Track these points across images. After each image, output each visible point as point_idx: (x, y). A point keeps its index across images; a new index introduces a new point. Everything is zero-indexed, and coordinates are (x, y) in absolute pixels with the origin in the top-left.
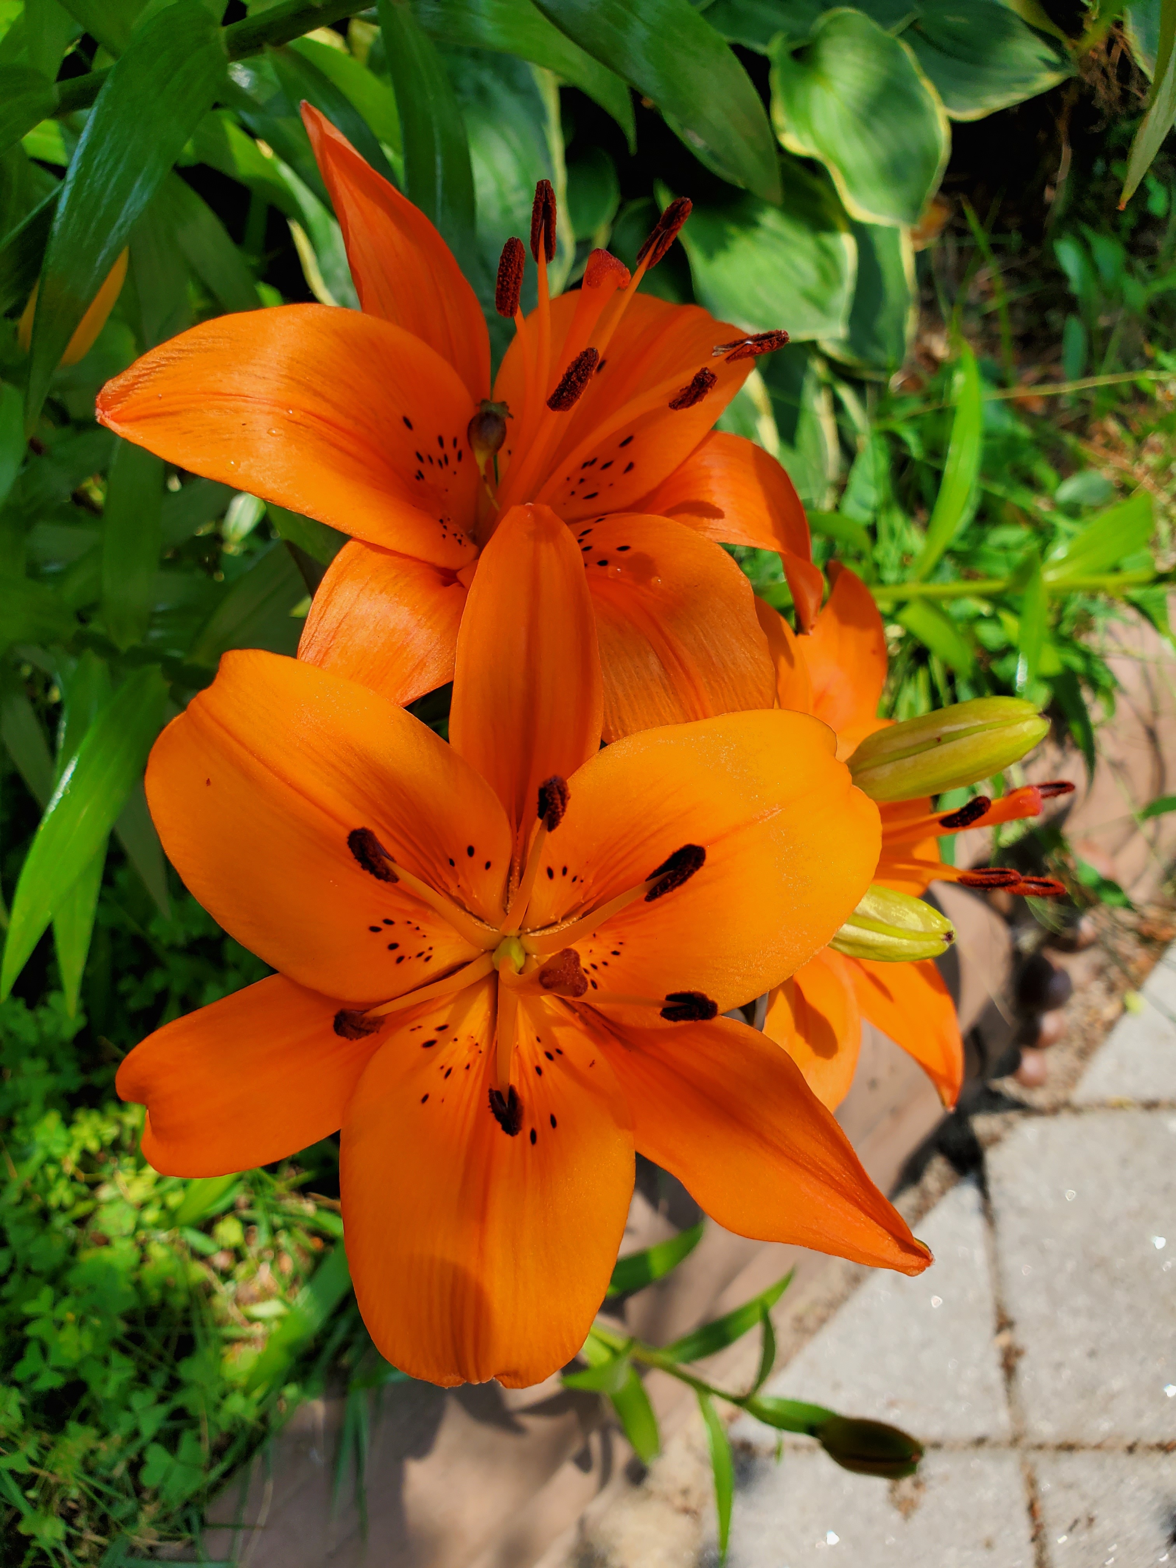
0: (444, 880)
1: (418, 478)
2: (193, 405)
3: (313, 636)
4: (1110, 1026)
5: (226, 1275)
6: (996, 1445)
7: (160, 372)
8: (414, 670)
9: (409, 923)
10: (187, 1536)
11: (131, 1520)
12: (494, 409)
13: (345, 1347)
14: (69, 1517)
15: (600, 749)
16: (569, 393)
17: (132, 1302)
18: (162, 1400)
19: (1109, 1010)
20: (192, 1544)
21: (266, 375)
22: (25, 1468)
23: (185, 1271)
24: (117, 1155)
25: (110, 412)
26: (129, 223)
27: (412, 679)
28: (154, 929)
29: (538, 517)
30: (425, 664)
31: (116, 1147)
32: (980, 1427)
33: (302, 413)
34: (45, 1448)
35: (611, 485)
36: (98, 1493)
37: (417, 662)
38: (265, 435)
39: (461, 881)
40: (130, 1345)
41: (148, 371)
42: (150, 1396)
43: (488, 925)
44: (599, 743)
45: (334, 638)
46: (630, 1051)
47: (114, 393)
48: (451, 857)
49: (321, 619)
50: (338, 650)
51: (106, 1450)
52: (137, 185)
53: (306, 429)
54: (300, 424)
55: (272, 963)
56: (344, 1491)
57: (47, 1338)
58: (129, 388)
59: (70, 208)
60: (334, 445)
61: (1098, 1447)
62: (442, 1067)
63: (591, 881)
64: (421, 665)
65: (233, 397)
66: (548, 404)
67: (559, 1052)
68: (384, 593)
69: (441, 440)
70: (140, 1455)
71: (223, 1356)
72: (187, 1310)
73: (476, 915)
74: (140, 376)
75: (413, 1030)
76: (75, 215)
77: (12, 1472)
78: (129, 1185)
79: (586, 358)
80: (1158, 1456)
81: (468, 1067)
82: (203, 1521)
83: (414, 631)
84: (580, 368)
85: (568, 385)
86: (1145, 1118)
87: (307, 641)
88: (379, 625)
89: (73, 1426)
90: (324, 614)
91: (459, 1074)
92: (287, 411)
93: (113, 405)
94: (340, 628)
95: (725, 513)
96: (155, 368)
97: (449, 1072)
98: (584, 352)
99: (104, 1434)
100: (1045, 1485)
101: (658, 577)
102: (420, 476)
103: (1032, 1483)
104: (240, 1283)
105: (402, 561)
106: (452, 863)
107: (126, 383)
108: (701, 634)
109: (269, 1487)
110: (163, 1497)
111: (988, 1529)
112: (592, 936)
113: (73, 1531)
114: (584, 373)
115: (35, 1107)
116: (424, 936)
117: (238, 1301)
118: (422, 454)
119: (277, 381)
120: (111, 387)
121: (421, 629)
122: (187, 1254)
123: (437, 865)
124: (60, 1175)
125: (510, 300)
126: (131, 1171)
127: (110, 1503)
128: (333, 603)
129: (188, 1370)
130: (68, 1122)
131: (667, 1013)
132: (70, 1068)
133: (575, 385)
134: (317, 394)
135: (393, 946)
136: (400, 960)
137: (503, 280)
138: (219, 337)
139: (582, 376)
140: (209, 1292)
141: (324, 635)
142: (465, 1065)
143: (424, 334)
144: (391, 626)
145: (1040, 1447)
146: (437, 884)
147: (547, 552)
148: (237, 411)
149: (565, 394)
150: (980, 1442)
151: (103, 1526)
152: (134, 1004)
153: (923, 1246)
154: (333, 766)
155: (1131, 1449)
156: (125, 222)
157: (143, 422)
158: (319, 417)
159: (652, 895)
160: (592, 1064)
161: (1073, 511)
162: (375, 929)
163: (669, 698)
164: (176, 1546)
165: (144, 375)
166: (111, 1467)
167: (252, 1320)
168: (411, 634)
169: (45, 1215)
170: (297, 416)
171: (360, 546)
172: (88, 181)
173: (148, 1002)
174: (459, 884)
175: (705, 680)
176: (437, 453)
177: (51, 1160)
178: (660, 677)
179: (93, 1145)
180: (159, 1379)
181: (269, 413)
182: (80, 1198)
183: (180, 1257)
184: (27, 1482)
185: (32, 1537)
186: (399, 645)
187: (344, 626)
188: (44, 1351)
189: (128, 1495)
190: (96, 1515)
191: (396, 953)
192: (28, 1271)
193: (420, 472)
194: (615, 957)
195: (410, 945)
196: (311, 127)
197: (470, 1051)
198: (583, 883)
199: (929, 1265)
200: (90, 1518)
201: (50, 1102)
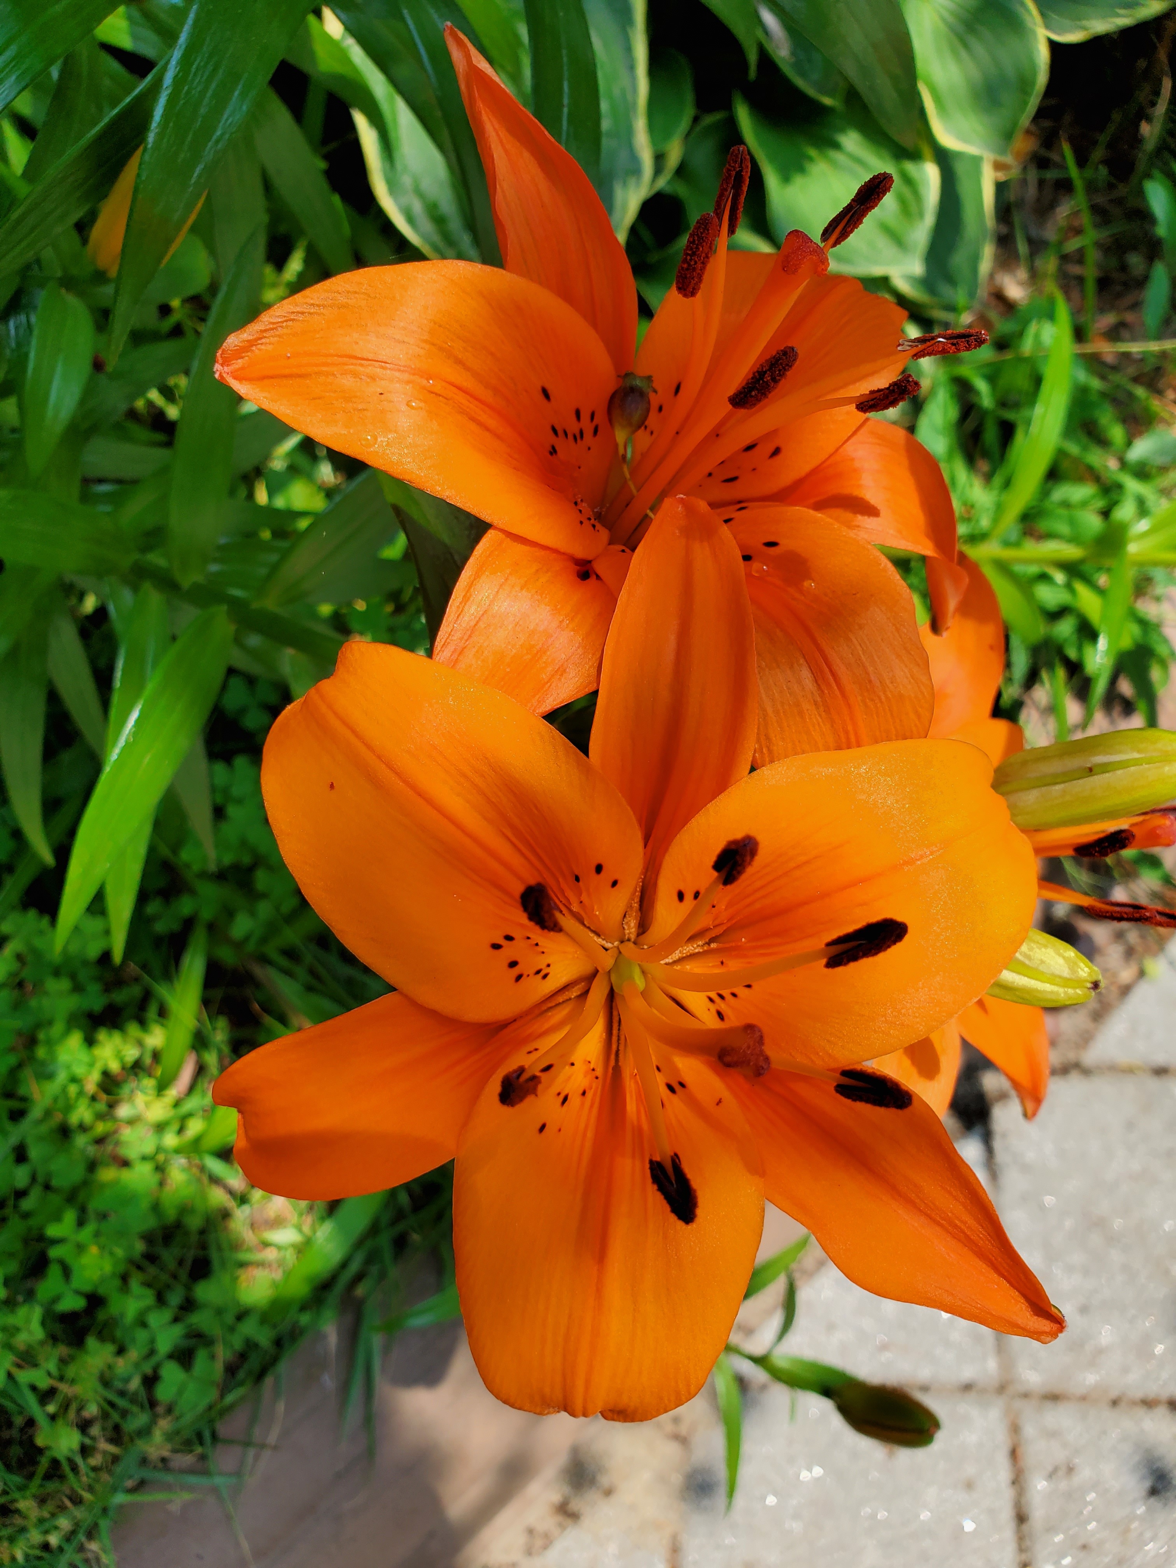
0: (566, 894)
1: (551, 453)
2: (324, 369)
3: (450, 635)
4: (1126, 990)
5: (243, 1200)
6: (983, 1391)
7: (287, 327)
8: (553, 676)
9: (528, 938)
10: (199, 1450)
11: (145, 1432)
12: (638, 383)
13: (359, 1277)
14: (84, 1426)
15: (749, 774)
16: (758, 393)
17: (151, 1223)
18: (176, 1320)
19: (1126, 975)
20: (203, 1458)
21: (406, 339)
22: (44, 1383)
23: (204, 1196)
24: (136, 1075)
25: (229, 367)
26: (227, 136)
27: (551, 685)
28: (186, 855)
29: (690, 510)
30: (565, 670)
31: (136, 1068)
32: (968, 1373)
33: (444, 384)
34: (64, 1361)
35: (754, 469)
36: (112, 1404)
37: (557, 668)
38: (404, 408)
39: (584, 897)
40: (146, 1264)
41: (275, 326)
42: (166, 1315)
43: (603, 940)
44: (749, 767)
45: (470, 636)
46: (753, 1085)
47: (236, 348)
48: (576, 873)
49: (458, 617)
50: (474, 650)
51: (122, 1365)
52: (236, 93)
53: (445, 401)
54: (440, 395)
55: (392, 981)
56: (354, 1413)
57: (69, 1260)
58: (251, 343)
59: (166, 116)
60: (473, 419)
61: (1083, 1398)
62: (559, 1094)
63: (724, 907)
64: (561, 671)
65: (370, 362)
66: (729, 401)
67: (682, 1085)
68: (525, 590)
69: (578, 413)
70: (156, 1370)
71: (237, 1278)
72: (203, 1232)
73: (594, 929)
74: (265, 331)
75: (530, 1052)
76: (171, 125)
77: (33, 1388)
78: (147, 1105)
79: (784, 358)
80: (1141, 1411)
81: (584, 1093)
82: (214, 1436)
83: (555, 633)
84: (775, 367)
85: (759, 384)
86: (1154, 1084)
87: (443, 641)
88: (518, 625)
89: (91, 1342)
90: (462, 611)
91: (575, 1101)
92: (428, 380)
93: (233, 360)
94: (477, 627)
95: (881, 512)
96: (282, 322)
97: (565, 1099)
98: (782, 351)
99: (121, 1351)
100: (1029, 1430)
101: (811, 581)
102: (553, 451)
103: (1015, 1429)
104: (255, 1206)
105: (543, 553)
106: (577, 879)
107: (251, 338)
108: (859, 647)
109: (281, 1407)
110: (177, 1412)
111: (970, 1470)
112: (720, 963)
113: (87, 1441)
114: (779, 373)
115: (58, 1028)
116: (543, 953)
117: (253, 1226)
118: (557, 428)
119: (418, 346)
120: (233, 341)
121: (563, 631)
122: (205, 1180)
123: (561, 880)
124: (81, 1093)
125: (694, 280)
126: (152, 1092)
127: (124, 1414)
128: (471, 599)
129: (205, 1291)
130: (90, 1042)
131: (842, 1090)
132: (94, 988)
133: (767, 384)
134: (459, 362)
135: (513, 964)
136: (519, 978)
137: (691, 260)
138: (356, 293)
139: (778, 376)
140: (226, 1215)
141: (460, 634)
142: (581, 1091)
143: (565, 293)
144: (532, 627)
145: (1026, 1395)
146: (559, 899)
147: (702, 553)
148: (373, 378)
149: (753, 393)
150: (968, 1387)
151: (116, 1436)
152: (161, 927)
153: (1056, 1311)
154: (465, 776)
155: (1115, 1403)
156: (223, 134)
157: (266, 382)
158: (459, 388)
159: (834, 962)
160: (719, 1102)
161: (1142, 472)
162: (496, 947)
163: (820, 715)
164: (187, 1459)
165: (272, 329)
166: (127, 1380)
167: (266, 1245)
168: (552, 636)
169: (65, 1132)
170: (439, 387)
171: (501, 535)
172: (186, 88)
173: (175, 926)
174: (582, 899)
175: (859, 698)
176: (573, 427)
177: (74, 1080)
178: (812, 693)
179: (114, 1066)
180: (175, 1298)
181: (408, 382)
182: (101, 1117)
183: (199, 1180)
184: (46, 1396)
185: (48, 1448)
186: (538, 647)
187: (482, 625)
188: (67, 1272)
189: (142, 1407)
190: (110, 1424)
191: (516, 971)
192: (47, 1187)
193: (553, 447)
194: (747, 990)
195: (529, 964)
196: (456, 55)
197: (586, 1074)
198: (713, 909)
199: (1061, 1331)
200: (104, 1429)
201: (73, 1021)
